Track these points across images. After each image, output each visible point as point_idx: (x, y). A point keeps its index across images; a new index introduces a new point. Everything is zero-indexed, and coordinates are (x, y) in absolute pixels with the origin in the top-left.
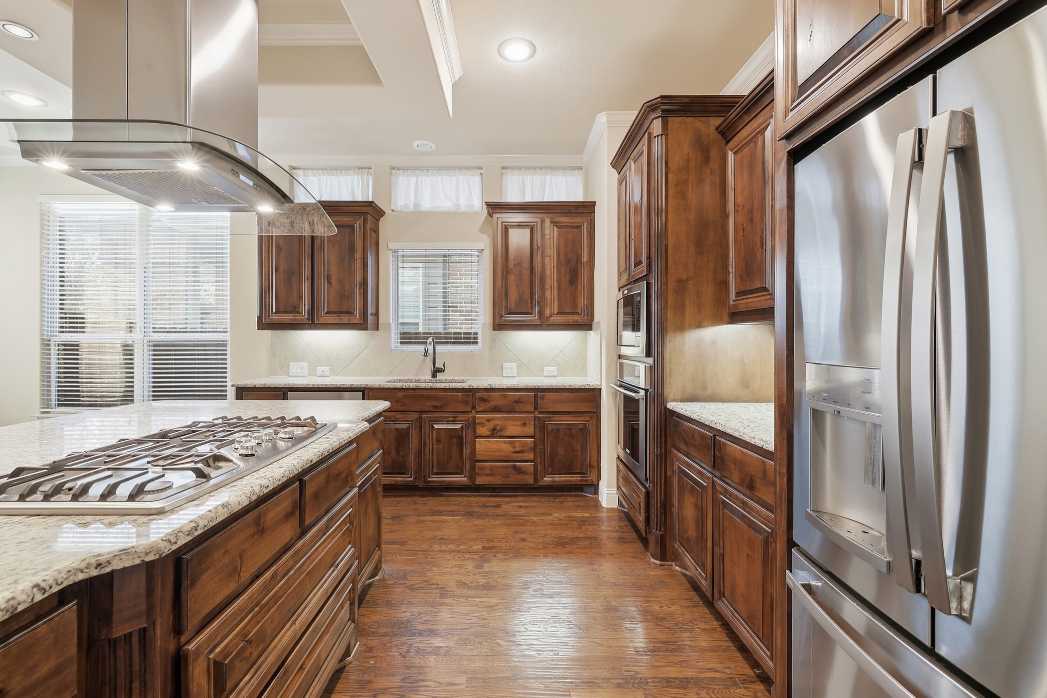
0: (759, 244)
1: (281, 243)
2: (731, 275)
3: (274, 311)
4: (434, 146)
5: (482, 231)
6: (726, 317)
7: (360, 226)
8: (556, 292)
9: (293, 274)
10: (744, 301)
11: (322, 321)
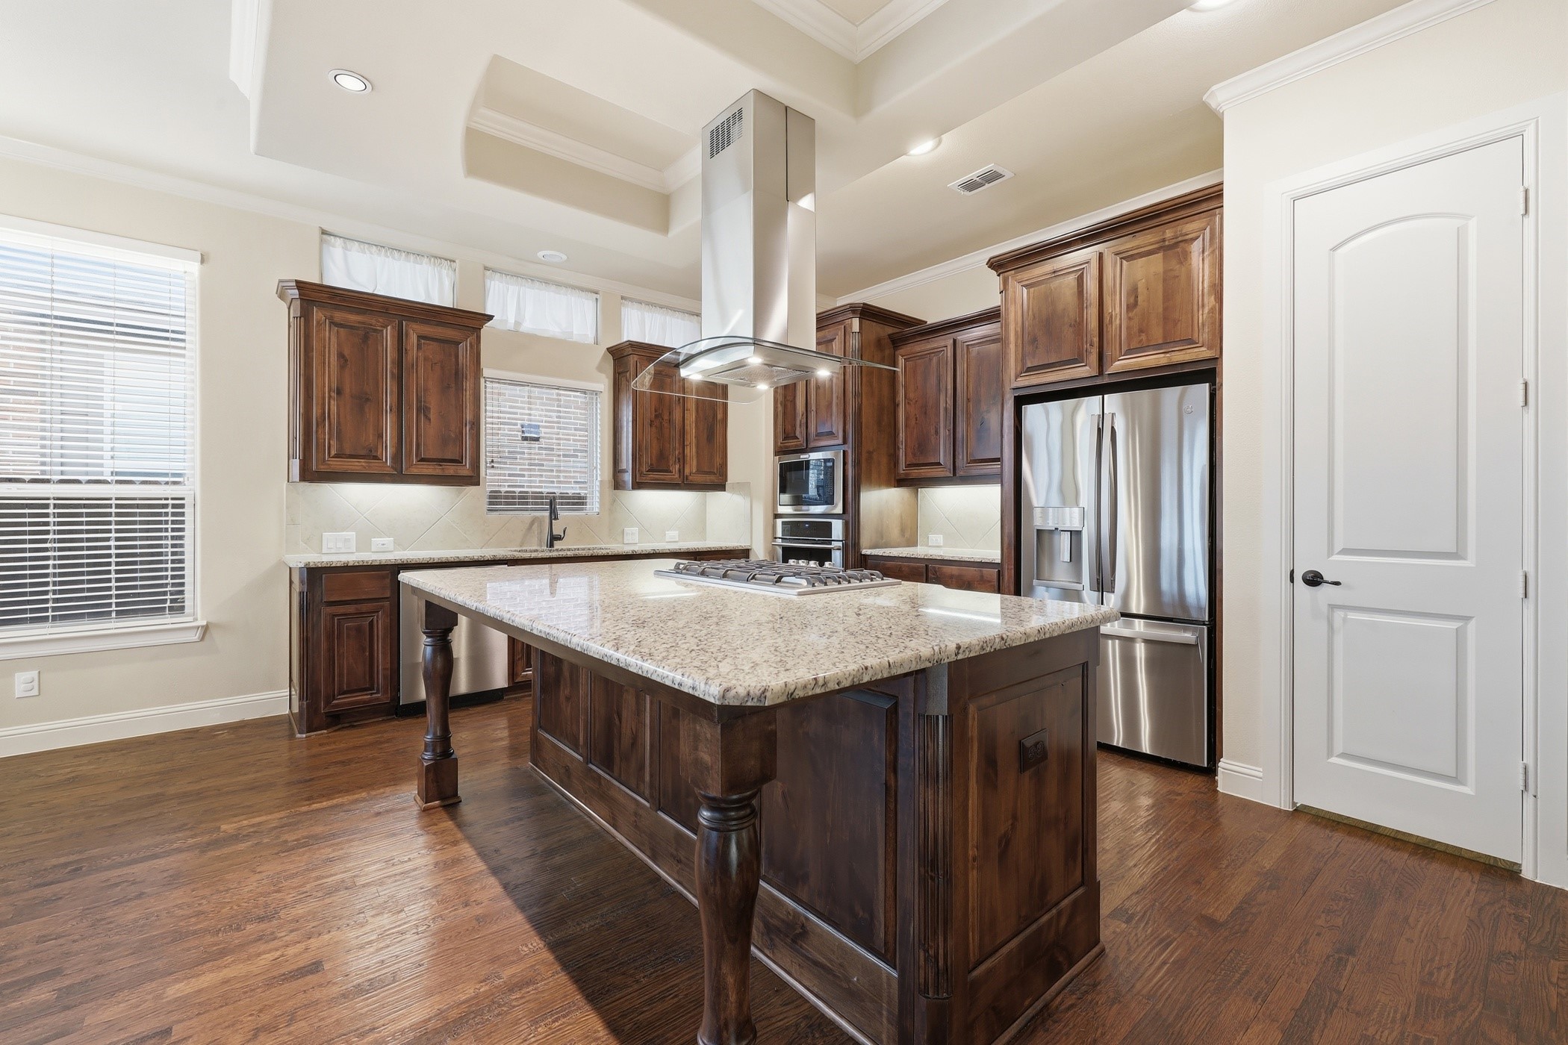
0: (933, 431)
1: (346, 352)
2: (901, 450)
3: (333, 453)
4: (565, 257)
5: (600, 369)
6: (893, 482)
7: (471, 344)
8: (694, 450)
9: (368, 400)
10: (916, 471)
11: (415, 471)
